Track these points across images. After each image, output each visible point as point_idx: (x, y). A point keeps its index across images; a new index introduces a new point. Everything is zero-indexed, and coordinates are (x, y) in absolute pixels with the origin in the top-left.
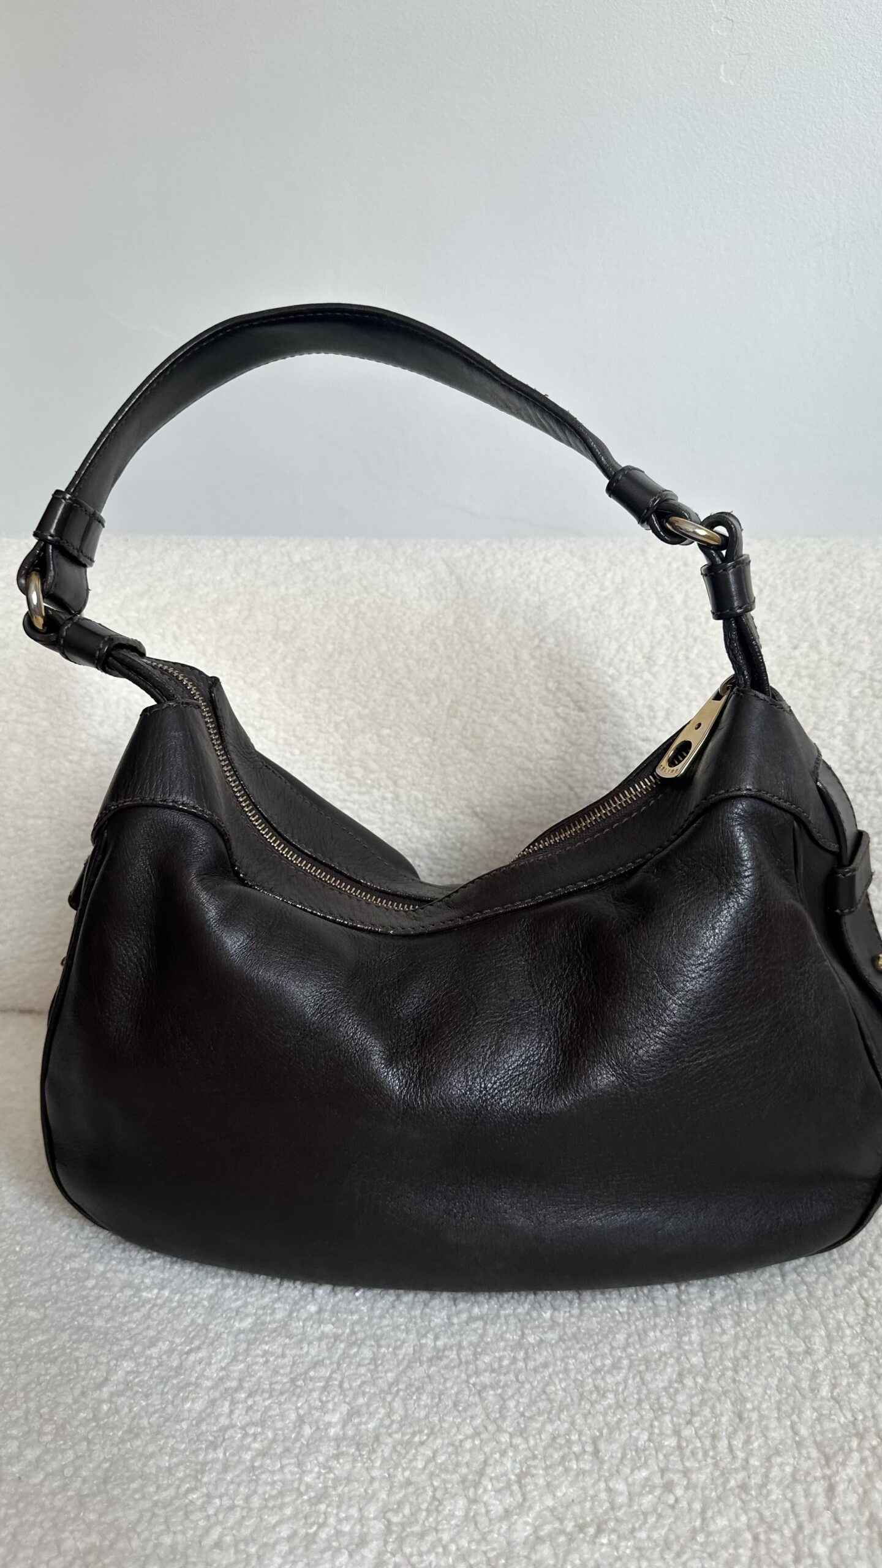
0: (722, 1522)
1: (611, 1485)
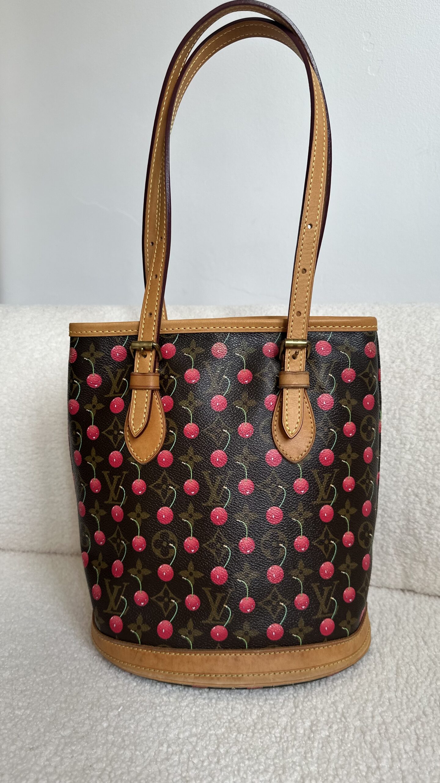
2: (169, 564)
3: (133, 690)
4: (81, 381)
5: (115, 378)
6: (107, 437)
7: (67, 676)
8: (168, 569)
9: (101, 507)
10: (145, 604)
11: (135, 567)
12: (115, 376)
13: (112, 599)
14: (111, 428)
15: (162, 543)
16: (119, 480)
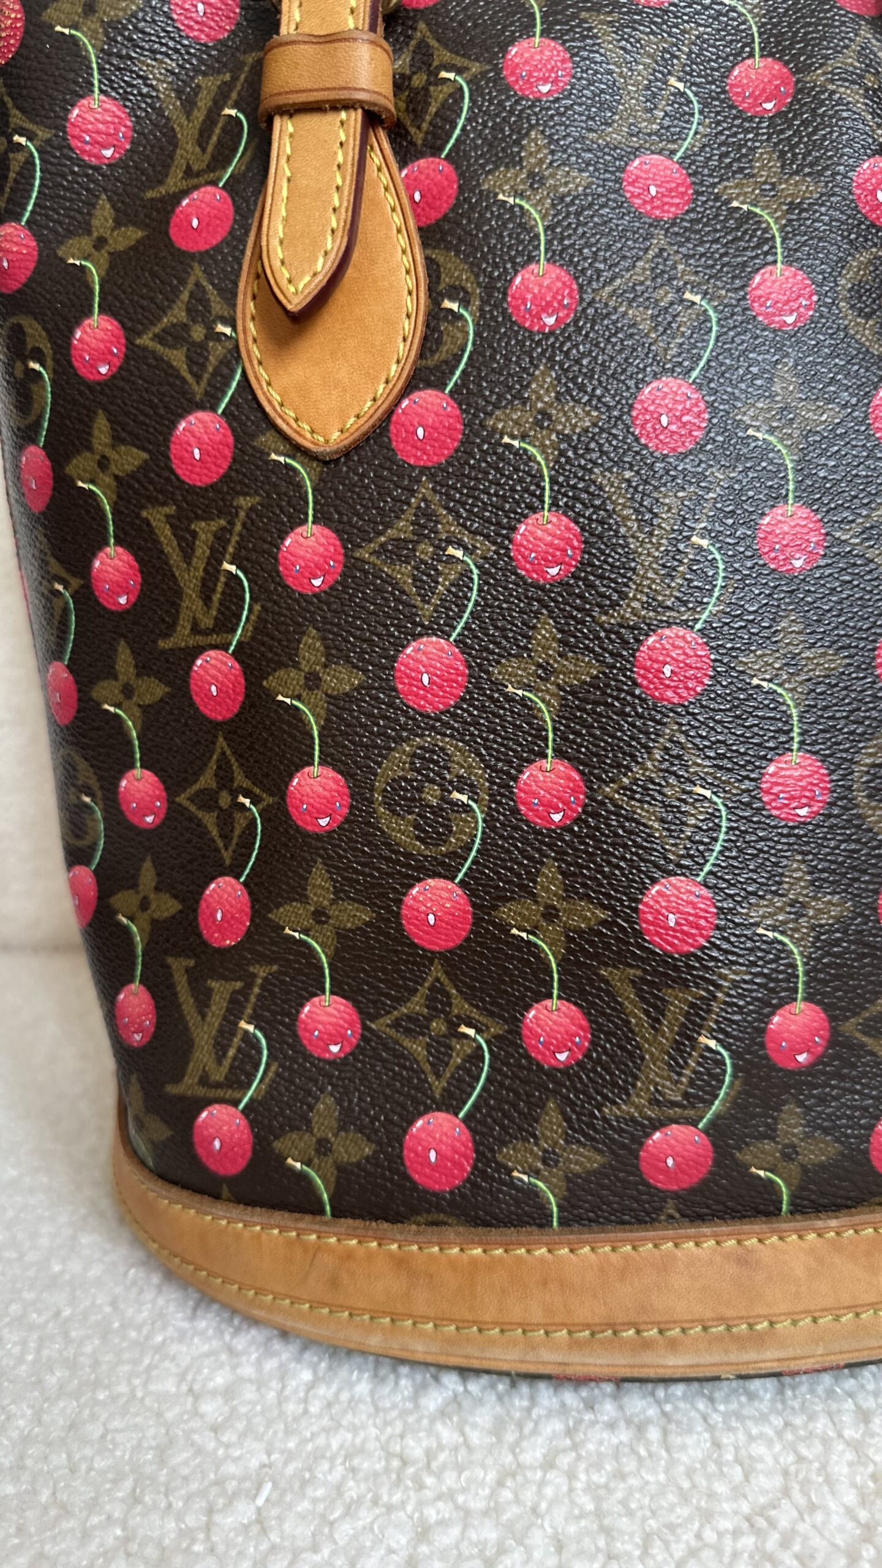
2: (452, 879)
3: (305, 1401)
4: (43, 134)
5: (189, 115)
6: (159, 359)
7: (24, 1353)
8: (449, 900)
9: (143, 669)
10: (348, 1050)
11: (304, 899)
12: (189, 104)
13: (204, 1035)
14: (178, 314)
15: (420, 790)
16: (221, 538)
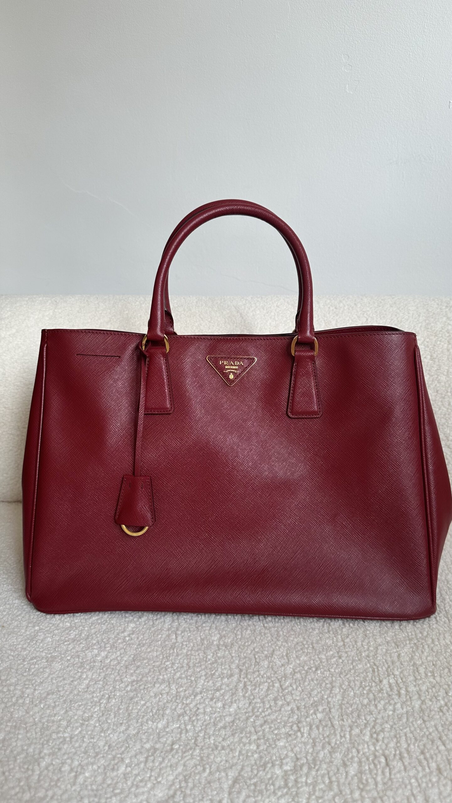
0: (360, 666)
1: (319, 657)
